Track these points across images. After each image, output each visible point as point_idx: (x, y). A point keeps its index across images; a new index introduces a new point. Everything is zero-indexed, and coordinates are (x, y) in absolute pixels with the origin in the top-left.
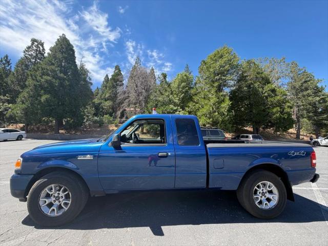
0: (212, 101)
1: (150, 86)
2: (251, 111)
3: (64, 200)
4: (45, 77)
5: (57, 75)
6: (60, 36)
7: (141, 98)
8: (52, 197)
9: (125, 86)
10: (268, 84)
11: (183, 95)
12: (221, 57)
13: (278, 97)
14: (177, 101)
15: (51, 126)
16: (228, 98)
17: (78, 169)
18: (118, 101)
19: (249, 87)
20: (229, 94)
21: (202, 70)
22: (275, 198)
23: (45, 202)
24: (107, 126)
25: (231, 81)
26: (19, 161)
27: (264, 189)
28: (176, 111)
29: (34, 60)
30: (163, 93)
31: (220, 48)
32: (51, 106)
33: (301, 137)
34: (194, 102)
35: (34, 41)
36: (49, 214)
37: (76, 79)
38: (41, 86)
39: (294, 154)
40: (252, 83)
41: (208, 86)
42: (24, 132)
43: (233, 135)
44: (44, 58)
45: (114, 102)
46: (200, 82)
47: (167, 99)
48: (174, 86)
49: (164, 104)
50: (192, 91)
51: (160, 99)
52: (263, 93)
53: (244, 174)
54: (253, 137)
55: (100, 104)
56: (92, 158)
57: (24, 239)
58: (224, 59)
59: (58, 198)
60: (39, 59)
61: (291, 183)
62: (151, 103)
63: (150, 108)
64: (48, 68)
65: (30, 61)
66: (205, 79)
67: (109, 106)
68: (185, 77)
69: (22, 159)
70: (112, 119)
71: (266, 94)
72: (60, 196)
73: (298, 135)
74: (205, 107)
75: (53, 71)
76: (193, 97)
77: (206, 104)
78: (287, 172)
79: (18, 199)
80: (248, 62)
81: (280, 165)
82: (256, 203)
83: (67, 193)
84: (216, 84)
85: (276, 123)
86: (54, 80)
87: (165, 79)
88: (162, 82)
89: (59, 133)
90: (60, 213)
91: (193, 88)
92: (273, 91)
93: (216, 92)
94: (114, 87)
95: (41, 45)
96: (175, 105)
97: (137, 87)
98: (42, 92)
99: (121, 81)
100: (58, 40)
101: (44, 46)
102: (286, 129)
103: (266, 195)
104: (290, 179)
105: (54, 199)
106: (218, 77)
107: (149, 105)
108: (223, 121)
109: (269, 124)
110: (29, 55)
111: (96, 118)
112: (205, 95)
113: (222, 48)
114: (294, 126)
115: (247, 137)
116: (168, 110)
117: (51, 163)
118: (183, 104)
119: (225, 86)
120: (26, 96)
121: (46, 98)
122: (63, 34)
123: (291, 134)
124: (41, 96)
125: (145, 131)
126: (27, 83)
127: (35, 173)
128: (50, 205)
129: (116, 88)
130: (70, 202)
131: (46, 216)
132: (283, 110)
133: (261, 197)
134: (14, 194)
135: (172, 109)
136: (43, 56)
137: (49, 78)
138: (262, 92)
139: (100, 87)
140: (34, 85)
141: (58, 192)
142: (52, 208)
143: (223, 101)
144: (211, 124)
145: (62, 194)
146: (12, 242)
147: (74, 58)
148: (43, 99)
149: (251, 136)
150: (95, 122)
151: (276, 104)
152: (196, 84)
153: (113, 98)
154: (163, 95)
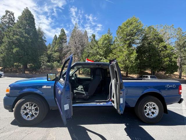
0: (125, 53)
1: (84, 43)
2: (150, 60)
3: (34, 111)
4: (16, 36)
5: (23, 35)
6: (25, 9)
7: (78, 51)
8: (28, 110)
9: (67, 43)
10: (162, 42)
12: (131, 24)
13: (168, 51)
15: (20, 69)
16: (135, 51)
17: (43, 94)
18: (63, 53)
19: (149, 44)
20: (136, 49)
21: (119, 32)
22: (157, 112)
23: (24, 112)
24: (56, 69)
25: (138, 40)
26: (8, 89)
27: (150, 106)
28: (101, 59)
29: (8, 25)
30: (93, 48)
31: (130, 18)
32: (20, 55)
33: (182, 77)
34: (113, 54)
35: (7, 12)
36: (26, 119)
37: (36, 38)
38: (12, 42)
39: (169, 86)
40: (151, 42)
41: (122, 43)
42: (3, 72)
43: (138, 76)
44: (15, 23)
45: (61, 53)
46: (117, 41)
48: (100, 43)
49: (93, 55)
50: (112, 47)
51: (91, 51)
53: (139, 98)
54: (151, 77)
55: (51, 54)
56: (51, 88)
57: (13, 132)
58: (133, 26)
59: (31, 110)
60: (11, 24)
61: (167, 103)
62: (85, 55)
63: (84, 58)
64: (17, 30)
65: (5, 25)
66: (121, 39)
67: (57, 56)
68: (107, 37)
69: (10, 88)
70: (59, 64)
72: (32, 109)
73: (180, 76)
74: (120, 57)
75: (21, 32)
76: (113, 50)
77: (121, 55)
78: (164, 97)
79: (8, 110)
80: (149, 28)
81: (160, 93)
82: (146, 114)
83: (36, 107)
84: (128, 42)
85: (166, 68)
86: (21, 39)
87: (94, 38)
88: (92, 40)
89: (25, 73)
90: (33, 119)
91: (112, 44)
92: (165, 47)
93: (128, 47)
94: (61, 43)
95: (12, 14)
96: (101, 55)
97: (76, 43)
98: (14, 46)
99: (65, 40)
100: (23, 11)
101: (14, 15)
102: (172, 72)
103: (151, 110)
104: (166, 101)
105: (29, 111)
107: (83, 56)
108: (132, 67)
109: (162, 69)
110: (5, 21)
111: (49, 64)
112: (120, 49)
113: (132, 18)
114: (178, 70)
115: (147, 77)
116: (96, 59)
117: (26, 90)
118: (106, 55)
119: (133, 43)
120: (3, 49)
121: (16, 50)
122: (27, 7)
123: (176, 75)
124: (13, 49)
125: (81, 72)
126: (3, 40)
127: (17, 96)
128: (27, 114)
129: (62, 44)
130: (38, 113)
131: (25, 120)
132: (171, 60)
133: (149, 111)
134: (6, 107)
135: (99, 58)
136: (14, 22)
137: (18, 37)
138: (158, 48)
139: (51, 43)
140: (9, 42)
141: (31, 107)
142: (28, 116)
143: (132, 53)
144: (124, 68)
145: (33, 108)
146: (7, 133)
147: (34, 24)
148: (15, 50)
149: (149, 76)
150: (48, 66)
151: (167, 56)
152: (114, 42)
153: (60, 50)
154: (92, 49)
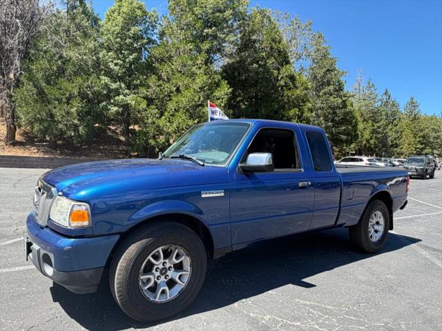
11: (135, 55)
14: (117, 68)
47: (90, 59)
52: (278, 80)
71: (282, 83)
106: (210, 30)
